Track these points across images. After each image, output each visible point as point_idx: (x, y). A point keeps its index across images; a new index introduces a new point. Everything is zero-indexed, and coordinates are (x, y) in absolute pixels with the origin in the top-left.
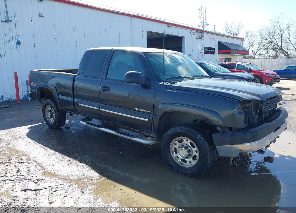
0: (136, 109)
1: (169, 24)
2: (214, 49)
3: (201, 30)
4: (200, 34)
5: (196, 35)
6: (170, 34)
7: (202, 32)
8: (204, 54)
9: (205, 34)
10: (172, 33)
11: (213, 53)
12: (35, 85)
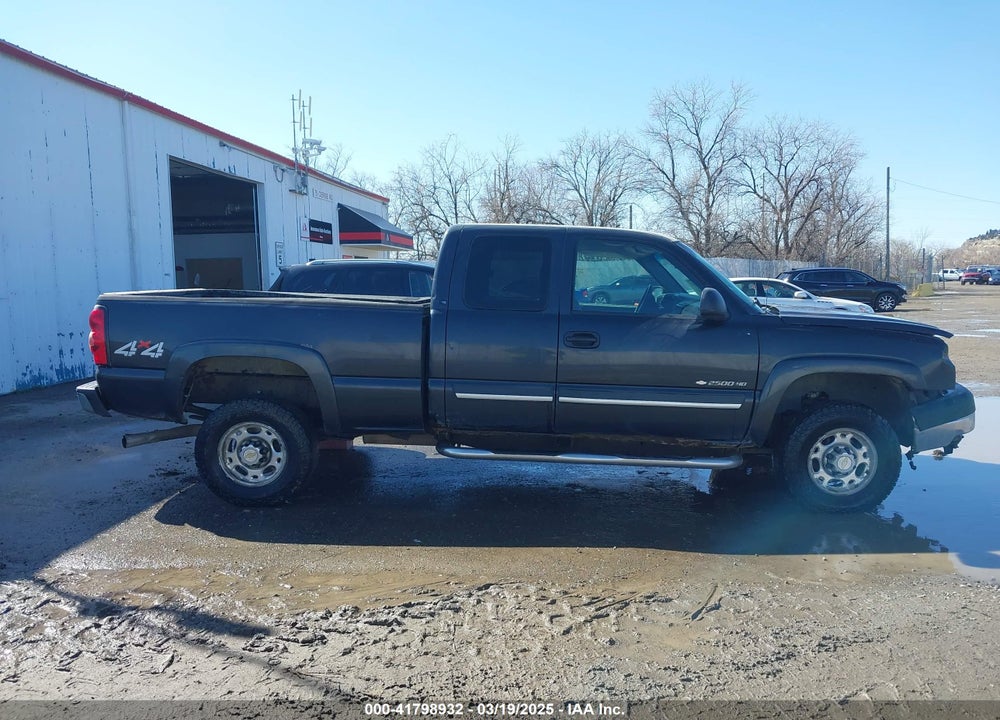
0: (702, 383)
1: (225, 139)
2: (328, 226)
3: (301, 167)
4: (299, 179)
5: (290, 179)
6: (227, 171)
7: (304, 171)
8: (309, 243)
9: (311, 181)
10: (232, 167)
11: (328, 240)
12: (160, 350)
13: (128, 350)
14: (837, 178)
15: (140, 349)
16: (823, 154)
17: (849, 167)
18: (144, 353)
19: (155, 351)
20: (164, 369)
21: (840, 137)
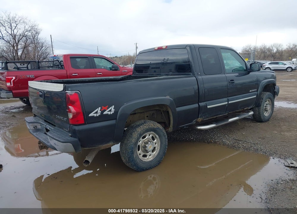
12: (113, 110)
13: (97, 113)
14: (35, 37)
15: (102, 112)
16: (27, 27)
17: (37, 33)
18: (105, 113)
19: (110, 111)
20: (115, 119)
21: (31, 22)
